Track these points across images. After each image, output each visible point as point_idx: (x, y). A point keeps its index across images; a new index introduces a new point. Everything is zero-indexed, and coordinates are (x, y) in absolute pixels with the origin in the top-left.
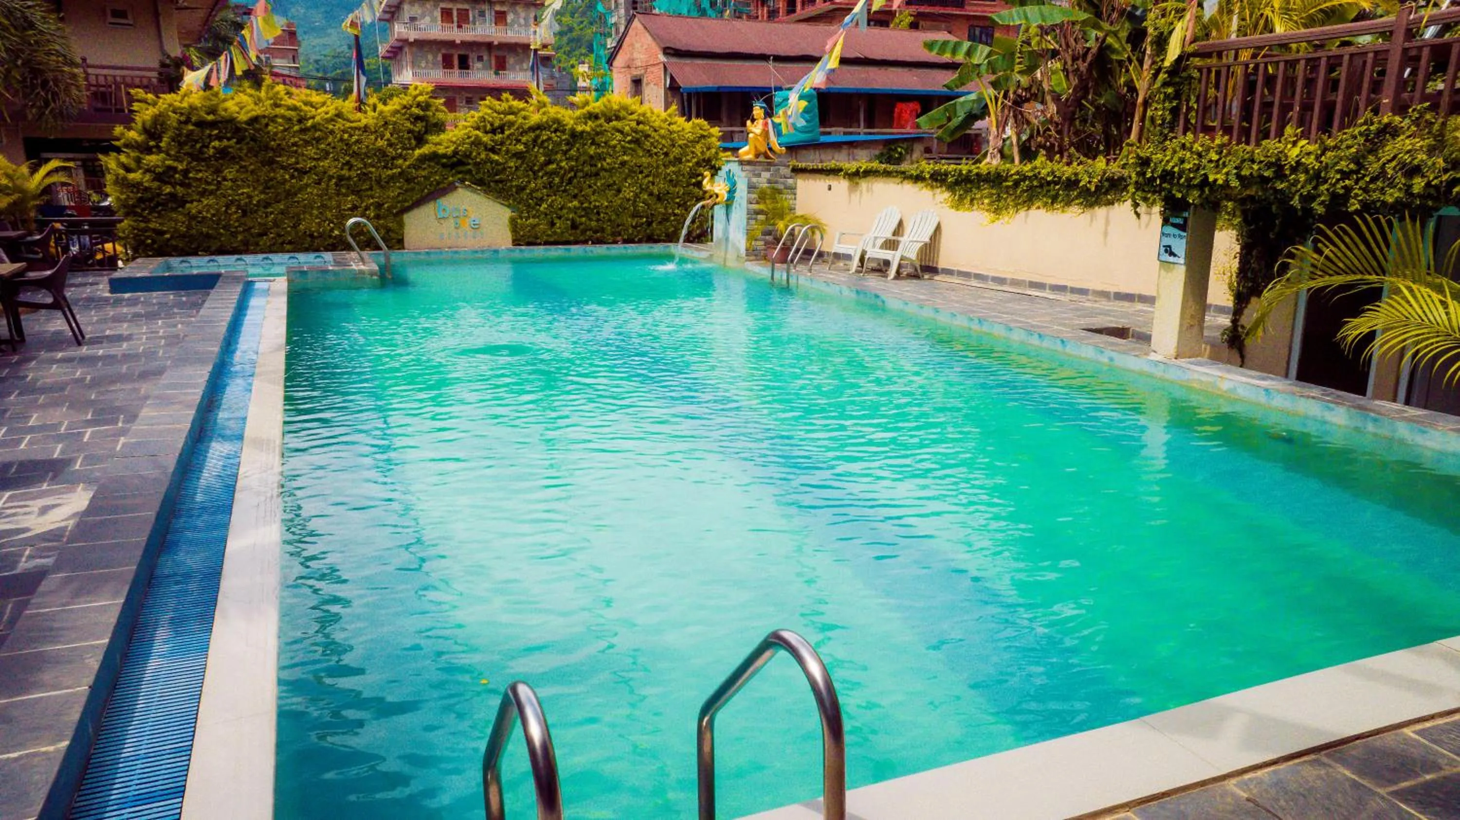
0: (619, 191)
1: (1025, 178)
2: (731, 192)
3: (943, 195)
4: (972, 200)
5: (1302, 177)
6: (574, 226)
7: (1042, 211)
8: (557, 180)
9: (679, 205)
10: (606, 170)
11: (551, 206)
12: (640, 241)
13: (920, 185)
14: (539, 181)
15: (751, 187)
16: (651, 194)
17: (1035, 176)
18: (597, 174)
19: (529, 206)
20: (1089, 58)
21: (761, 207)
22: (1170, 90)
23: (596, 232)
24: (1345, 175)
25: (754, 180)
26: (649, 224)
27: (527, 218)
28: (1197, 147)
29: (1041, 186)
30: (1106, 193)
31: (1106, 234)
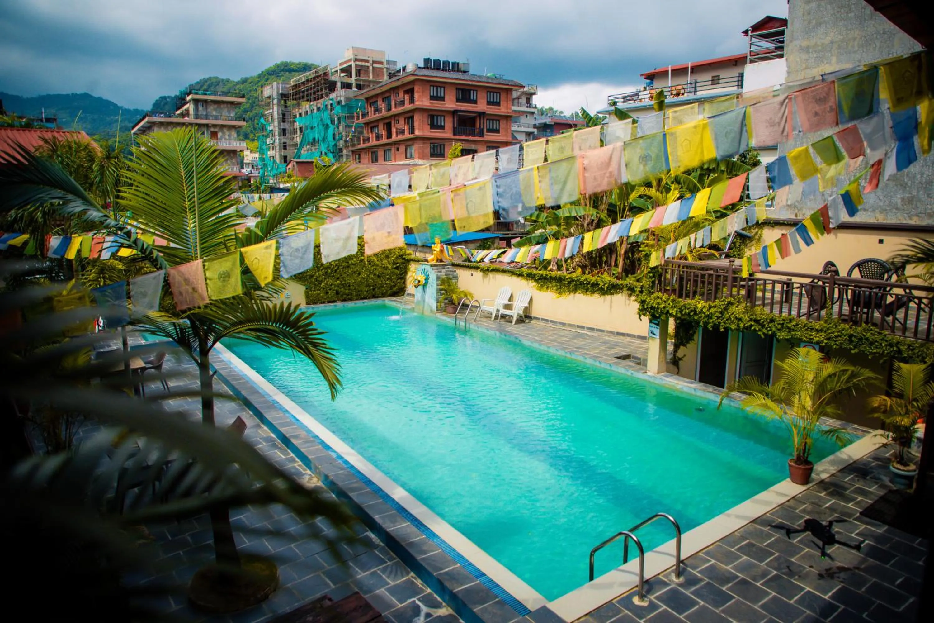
0: (359, 274)
1: (573, 281)
2: (427, 279)
3: (532, 284)
4: (547, 288)
5: (703, 316)
6: (337, 293)
7: (582, 295)
8: (329, 271)
9: (388, 279)
10: (353, 264)
11: (326, 284)
12: (369, 298)
13: (520, 278)
14: (320, 272)
15: (438, 278)
16: (375, 275)
17: (578, 280)
18: (348, 267)
19: (315, 285)
20: (594, 224)
21: (442, 287)
22: (651, 275)
23: (348, 295)
24: (718, 318)
25: (439, 274)
26: (374, 289)
27: (315, 291)
28: (664, 299)
29: (581, 284)
30: (611, 289)
31: (611, 307)
